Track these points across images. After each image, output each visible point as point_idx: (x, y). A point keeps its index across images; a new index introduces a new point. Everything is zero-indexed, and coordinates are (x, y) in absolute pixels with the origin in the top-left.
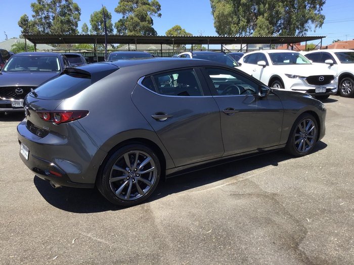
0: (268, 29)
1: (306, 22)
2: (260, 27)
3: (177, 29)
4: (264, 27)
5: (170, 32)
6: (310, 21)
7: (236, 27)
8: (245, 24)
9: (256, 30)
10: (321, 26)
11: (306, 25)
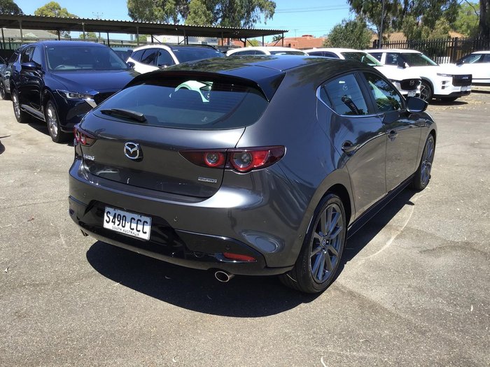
0: (206, 16)
1: (253, 9)
2: (195, 13)
3: (54, 8)
4: (200, 13)
5: (42, 11)
6: (257, 9)
7: (160, 11)
8: (173, 6)
9: (189, 17)
10: (271, 16)
11: (253, 14)
